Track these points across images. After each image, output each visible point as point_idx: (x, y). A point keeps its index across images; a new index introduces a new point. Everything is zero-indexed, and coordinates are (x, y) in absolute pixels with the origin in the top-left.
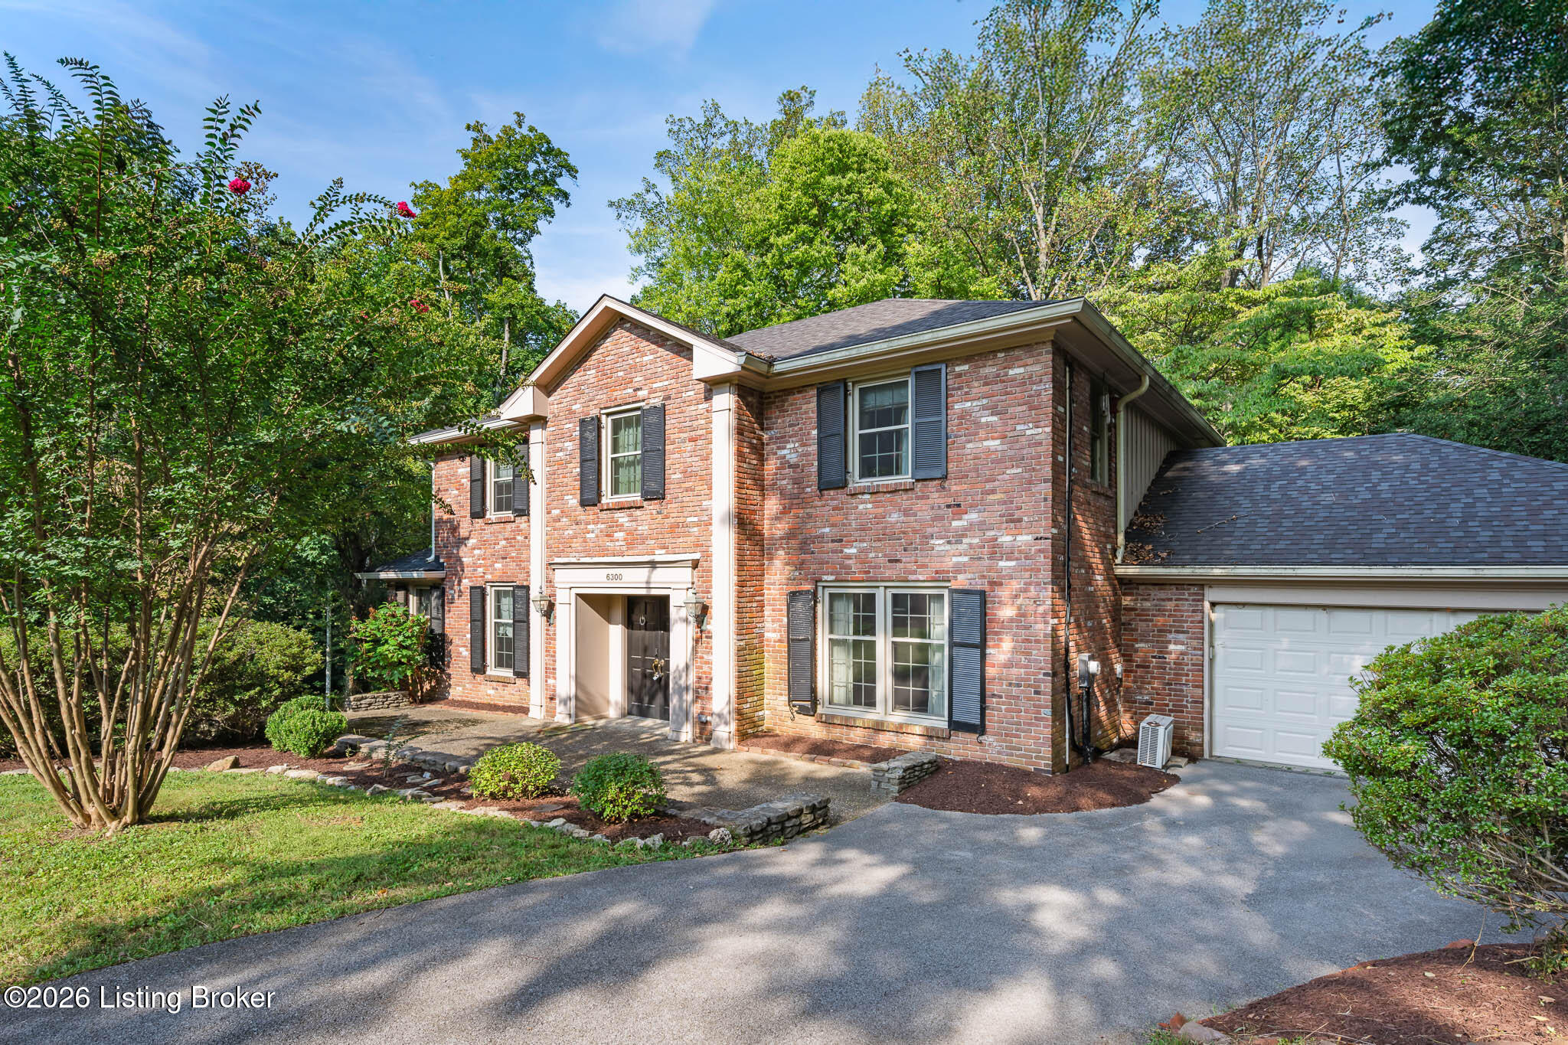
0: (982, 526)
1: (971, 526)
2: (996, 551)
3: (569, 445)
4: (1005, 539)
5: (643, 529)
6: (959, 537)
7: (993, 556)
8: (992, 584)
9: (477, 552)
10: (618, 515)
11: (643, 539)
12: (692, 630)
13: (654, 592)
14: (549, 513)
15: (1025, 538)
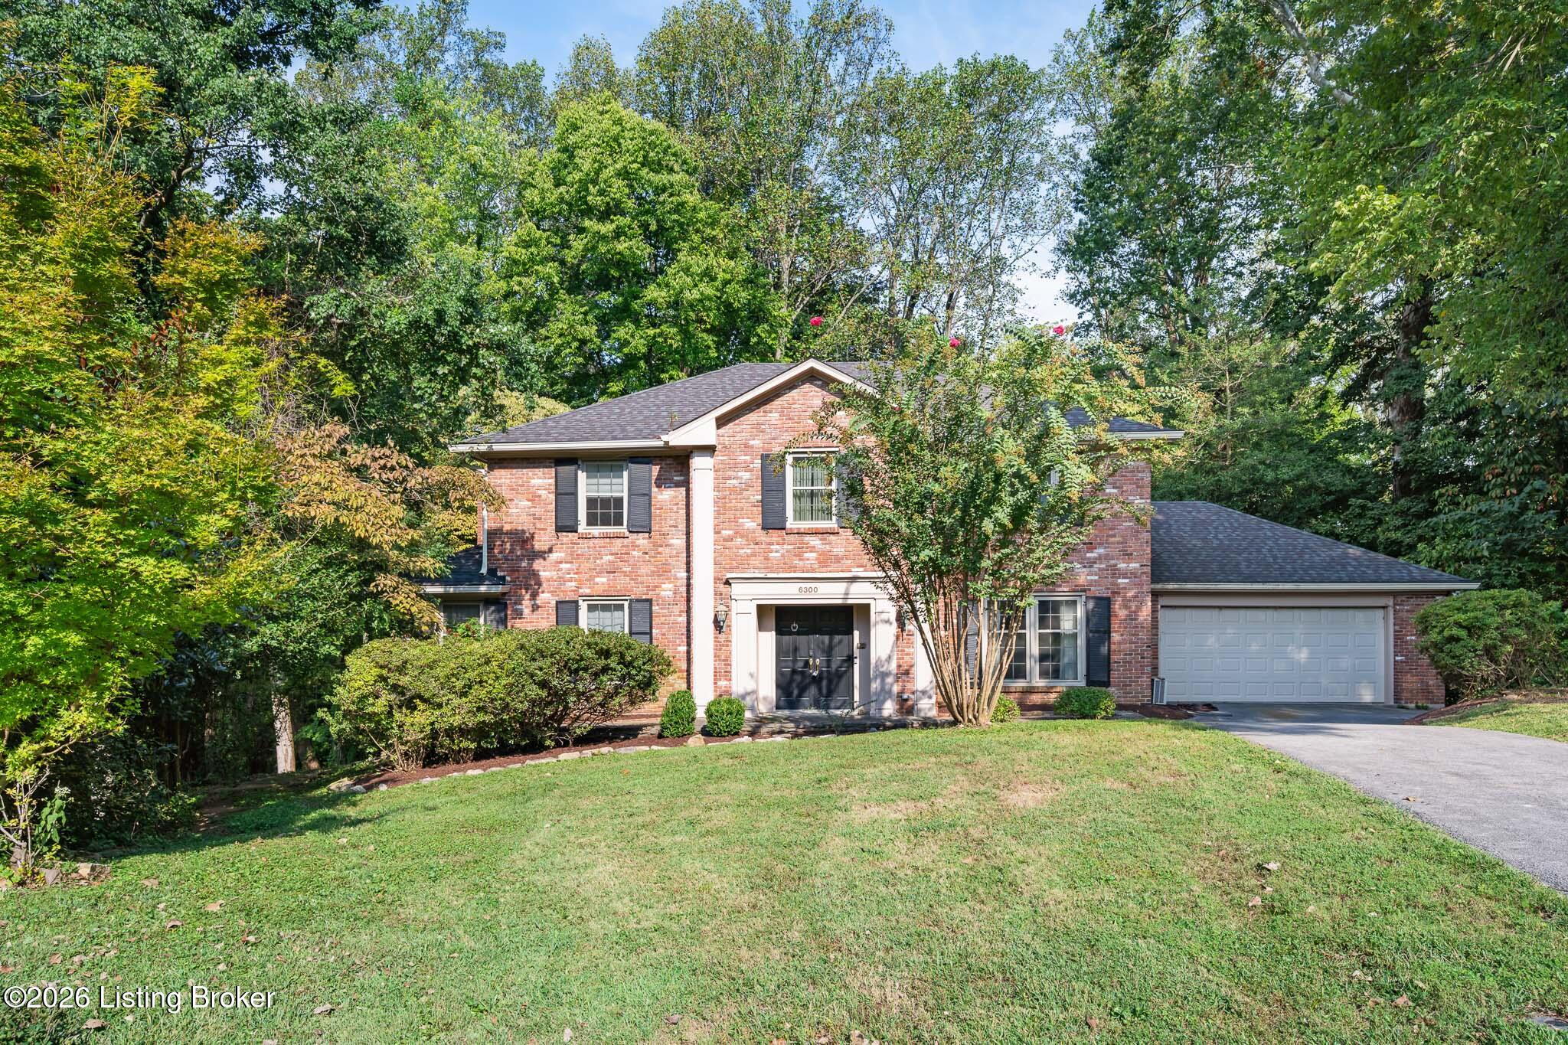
0: (1107, 557)
1: (1100, 558)
2: (1115, 572)
3: (746, 475)
4: (1122, 566)
5: (839, 551)
6: (1091, 563)
7: (1114, 576)
8: (1114, 593)
9: (564, 566)
10: (807, 538)
11: (838, 559)
12: (894, 628)
13: (850, 602)
14: (717, 532)
15: (1134, 565)
